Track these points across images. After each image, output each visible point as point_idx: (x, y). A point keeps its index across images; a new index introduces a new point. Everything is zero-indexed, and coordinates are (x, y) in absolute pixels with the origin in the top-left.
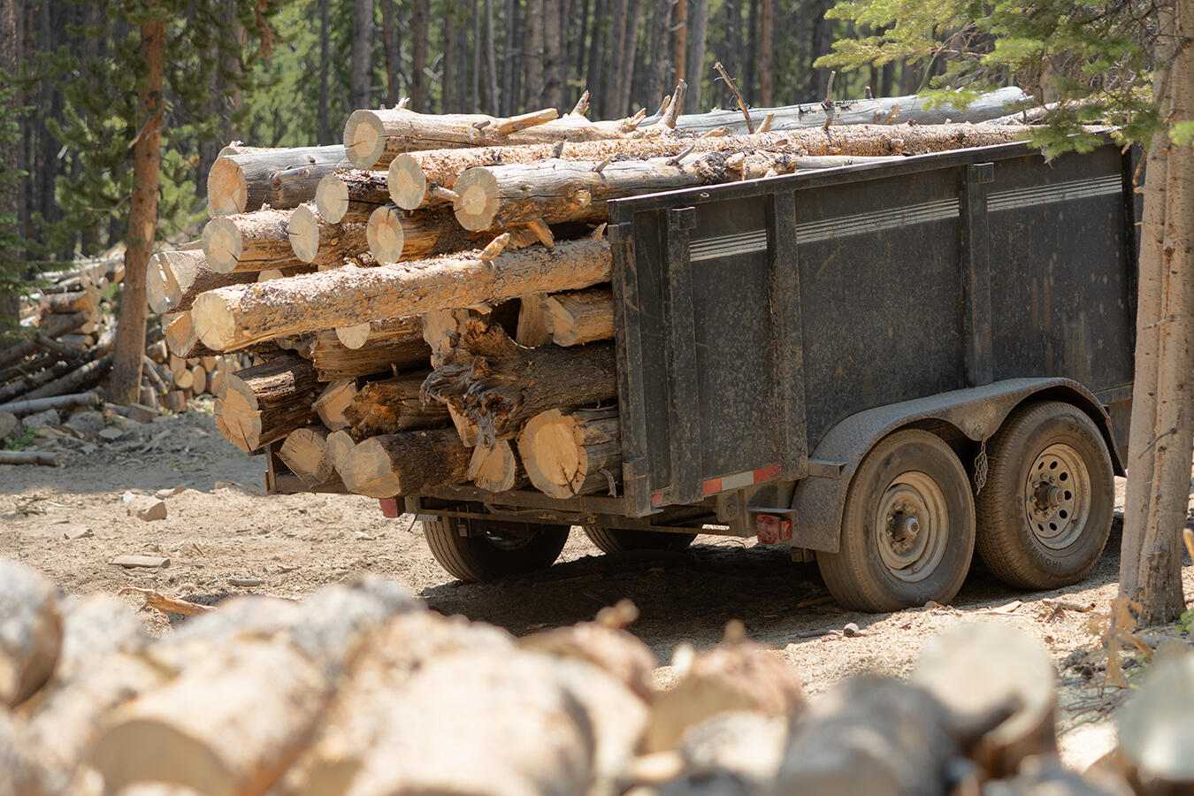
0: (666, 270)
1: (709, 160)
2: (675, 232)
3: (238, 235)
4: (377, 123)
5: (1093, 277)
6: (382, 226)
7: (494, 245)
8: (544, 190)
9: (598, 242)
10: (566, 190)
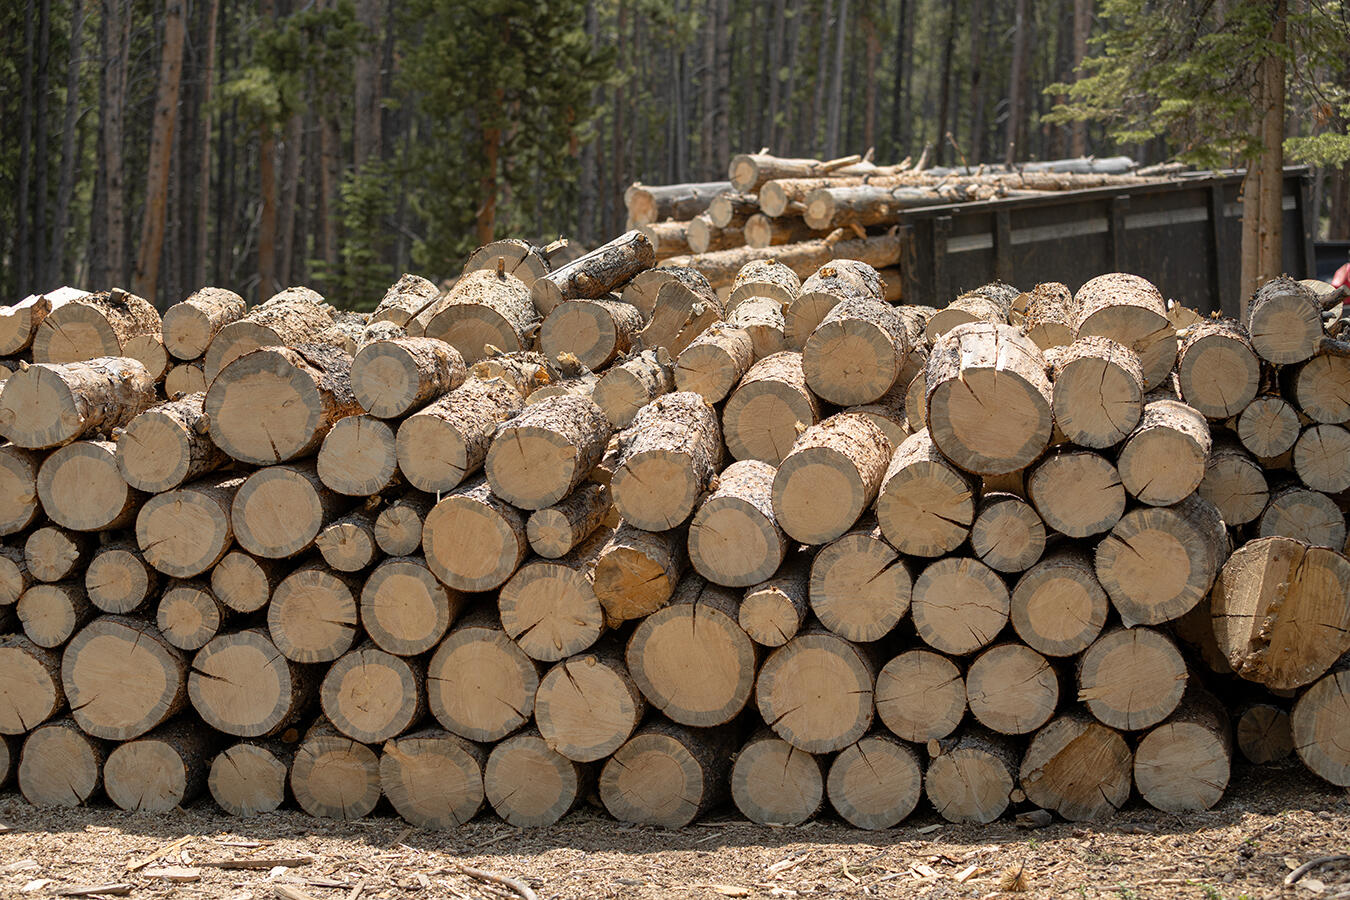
0: (933, 257)
1: (956, 189)
2: (940, 233)
3: (656, 237)
4: (751, 163)
5: (1190, 274)
6: (756, 228)
7: (833, 236)
8: (860, 203)
9: (892, 237)
10: (873, 204)
